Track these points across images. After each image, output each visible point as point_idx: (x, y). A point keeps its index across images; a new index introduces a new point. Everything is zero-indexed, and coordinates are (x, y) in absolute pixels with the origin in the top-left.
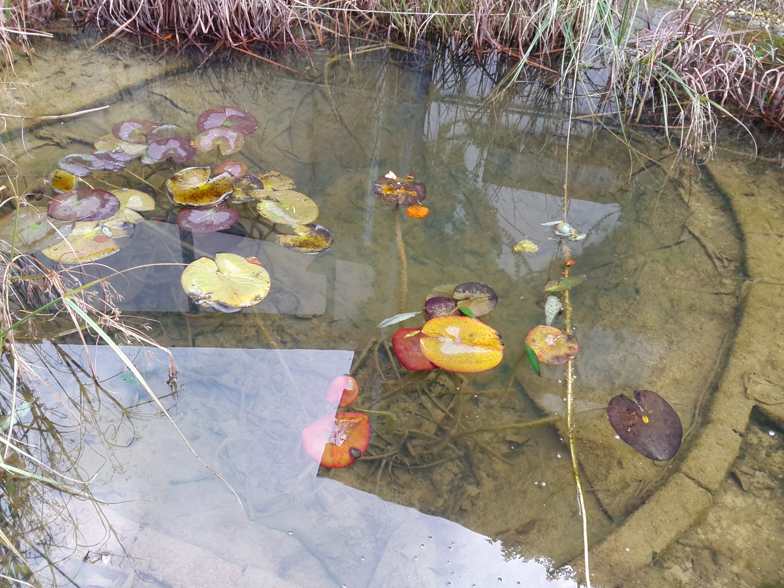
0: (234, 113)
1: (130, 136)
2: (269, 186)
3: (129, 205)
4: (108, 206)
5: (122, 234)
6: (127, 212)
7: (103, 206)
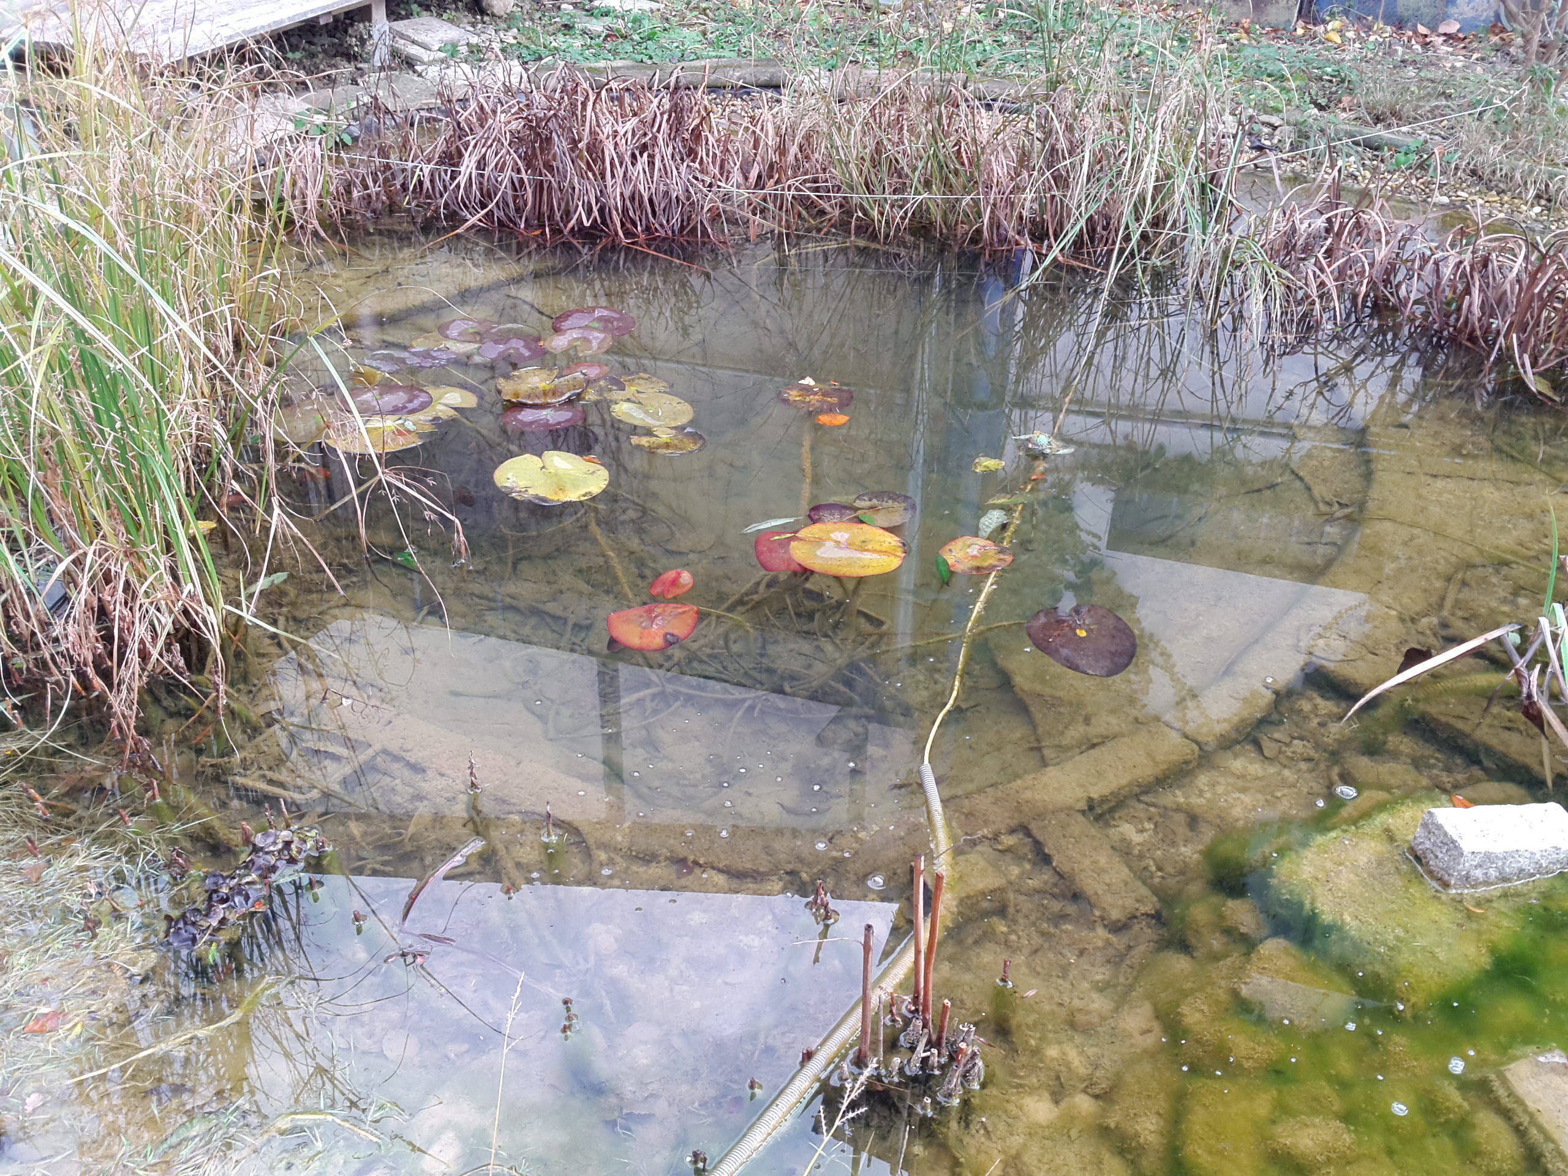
0: (605, 313)
1: (460, 334)
2: (633, 389)
3: (443, 401)
4: (416, 403)
5: (428, 429)
6: (440, 407)
7: (411, 401)
